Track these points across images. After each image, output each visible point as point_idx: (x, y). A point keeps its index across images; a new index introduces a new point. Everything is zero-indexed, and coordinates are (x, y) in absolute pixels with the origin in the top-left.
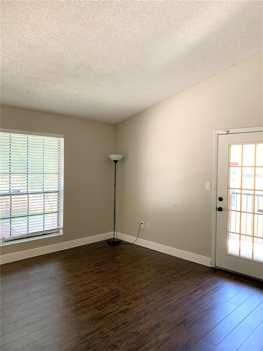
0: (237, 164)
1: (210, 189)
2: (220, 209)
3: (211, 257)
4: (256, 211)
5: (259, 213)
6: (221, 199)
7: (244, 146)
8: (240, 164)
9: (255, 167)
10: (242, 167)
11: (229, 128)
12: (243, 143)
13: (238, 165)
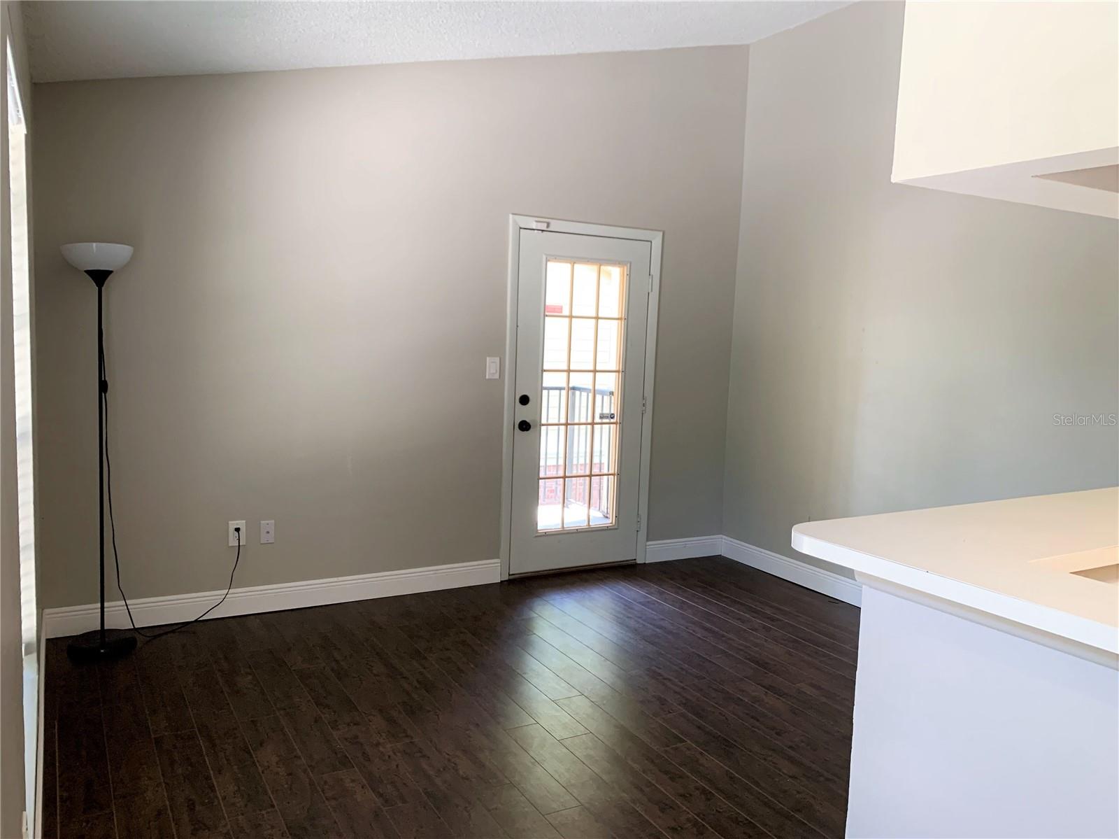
0: (560, 309)
1: (498, 377)
2: (524, 426)
3: (498, 558)
4: (597, 420)
5: (605, 421)
6: (524, 400)
7: (576, 266)
8: (566, 312)
9: (597, 318)
10: (571, 317)
11: (549, 217)
12: (574, 259)
13: (561, 312)
